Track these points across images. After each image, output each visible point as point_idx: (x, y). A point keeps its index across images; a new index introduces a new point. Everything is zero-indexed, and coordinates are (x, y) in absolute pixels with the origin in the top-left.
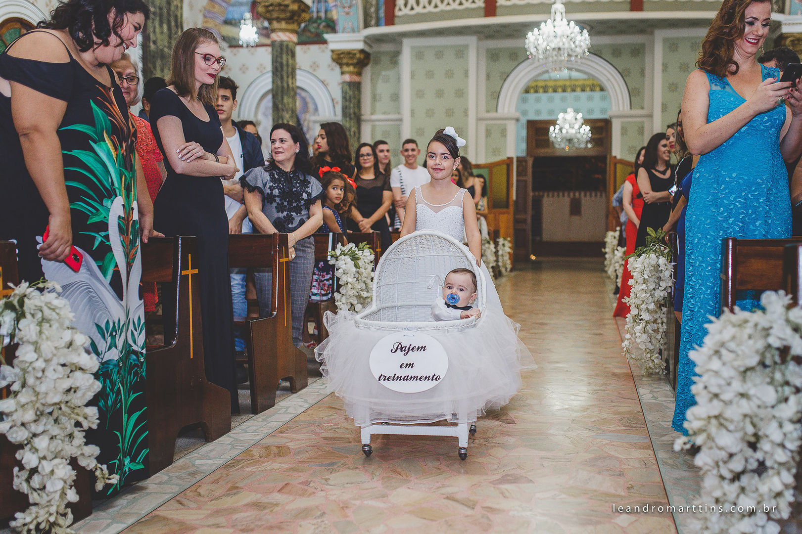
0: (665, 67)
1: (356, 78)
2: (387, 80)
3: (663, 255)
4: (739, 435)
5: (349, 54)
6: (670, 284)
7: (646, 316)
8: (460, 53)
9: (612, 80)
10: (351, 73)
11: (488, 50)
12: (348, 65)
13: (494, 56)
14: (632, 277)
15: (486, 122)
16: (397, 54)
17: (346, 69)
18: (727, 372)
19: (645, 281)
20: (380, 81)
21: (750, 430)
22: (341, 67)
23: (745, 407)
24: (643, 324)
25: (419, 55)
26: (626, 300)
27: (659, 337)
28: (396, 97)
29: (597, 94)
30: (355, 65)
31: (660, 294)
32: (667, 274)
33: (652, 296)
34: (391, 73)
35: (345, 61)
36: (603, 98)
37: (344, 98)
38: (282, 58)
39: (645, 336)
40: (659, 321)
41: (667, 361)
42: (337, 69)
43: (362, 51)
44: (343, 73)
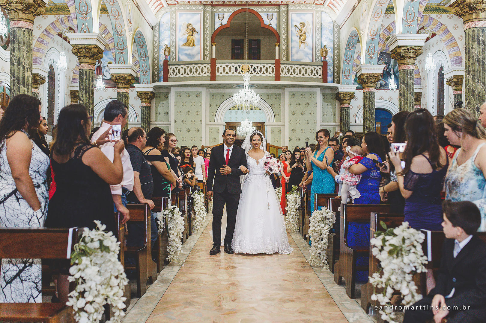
0: (290, 104)
1: (149, 105)
2: (163, 106)
3: (297, 194)
4: (318, 233)
5: (146, 93)
6: (300, 203)
7: (293, 213)
8: (198, 95)
9: (267, 109)
10: (146, 102)
11: (210, 94)
12: (145, 98)
13: (213, 96)
14: (288, 201)
15: (210, 126)
16: (168, 93)
17: (144, 100)
18: (316, 222)
19: (292, 202)
20: (160, 106)
21: (320, 232)
22: (141, 100)
23: (319, 228)
24: (292, 215)
25: (179, 95)
26: (286, 208)
27: (296, 220)
28: (167, 114)
29: (258, 111)
30: (148, 99)
31: (297, 206)
32: (299, 200)
33: (295, 207)
34: (165, 102)
35: (143, 97)
36: (261, 113)
37: (142, 114)
38: (123, 100)
39: (292, 220)
40: (296, 215)
41: (299, 227)
42: (139, 99)
43: (152, 92)
44: (142, 102)
